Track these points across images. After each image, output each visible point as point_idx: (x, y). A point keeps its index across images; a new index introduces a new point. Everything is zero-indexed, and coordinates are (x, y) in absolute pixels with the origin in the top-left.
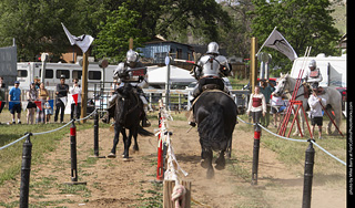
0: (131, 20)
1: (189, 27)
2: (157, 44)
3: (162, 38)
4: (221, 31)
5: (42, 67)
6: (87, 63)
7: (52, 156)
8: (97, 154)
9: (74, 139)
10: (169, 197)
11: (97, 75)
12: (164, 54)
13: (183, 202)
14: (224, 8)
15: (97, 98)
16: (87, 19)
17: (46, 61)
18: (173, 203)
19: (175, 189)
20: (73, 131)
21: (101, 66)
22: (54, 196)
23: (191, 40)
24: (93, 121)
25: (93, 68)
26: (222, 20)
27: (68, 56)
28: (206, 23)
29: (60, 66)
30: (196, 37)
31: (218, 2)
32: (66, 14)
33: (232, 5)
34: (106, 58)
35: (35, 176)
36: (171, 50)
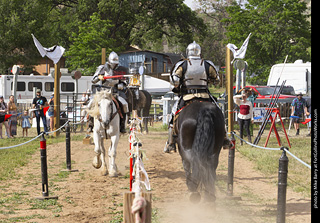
0: (104, 29)
1: (164, 36)
2: (132, 54)
3: (137, 47)
5: (14, 80)
6: (59, 75)
7: (24, 171)
8: (70, 167)
9: (44, 153)
10: (129, 209)
11: (69, 87)
12: (139, 64)
13: (144, 214)
14: (200, 15)
15: (70, 109)
16: (59, 29)
17: (18, 73)
18: (133, 216)
19: (135, 201)
20: (44, 144)
21: (73, 78)
22: (24, 211)
23: (166, 49)
24: (65, 134)
25: (68, 79)
26: (197, 28)
27: (41, 68)
28: (181, 31)
29: (32, 78)
30: (171, 46)
31: (193, 9)
32: (38, 25)
33: (208, 12)
34: (79, 69)
35: (6, 191)
36: (146, 60)
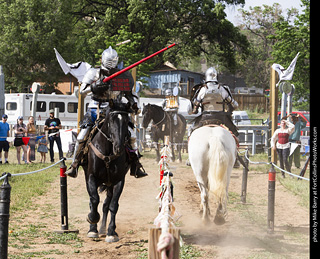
1: (202, 54)
2: (166, 73)
3: (171, 66)
4: (238, 57)
5: (33, 99)
7: (42, 201)
9: (64, 181)
10: (154, 247)
12: (173, 84)
13: (171, 253)
14: (243, 32)
16: (85, 44)
18: (159, 254)
19: (161, 238)
22: (40, 246)
23: (204, 68)
26: (240, 46)
27: (64, 86)
28: (222, 49)
29: (54, 97)
30: (209, 65)
31: (235, 25)
33: (251, 28)
35: (21, 222)
36: (182, 80)
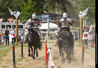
0: (34, 5)
1: (56, 8)
2: (44, 14)
3: (45, 12)
4: (68, 9)
5: (1, 24)
6: (18, 22)
7: (6, 58)
9: (14, 51)
12: (47, 18)
14: (69, 0)
15: (22, 35)
16: (17, 5)
17: (2, 22)
20: (14, 48)
21: (23, 23)
23: (56, 13)
24: (21, 44)
25: (20, 24)
26: (68, 5)
27: (10, 20)
28: (62, 6)
29: (7, 23)
30: (58, 12)
32: (9, 4)
34: (24, 20)
36: (49, 17)
